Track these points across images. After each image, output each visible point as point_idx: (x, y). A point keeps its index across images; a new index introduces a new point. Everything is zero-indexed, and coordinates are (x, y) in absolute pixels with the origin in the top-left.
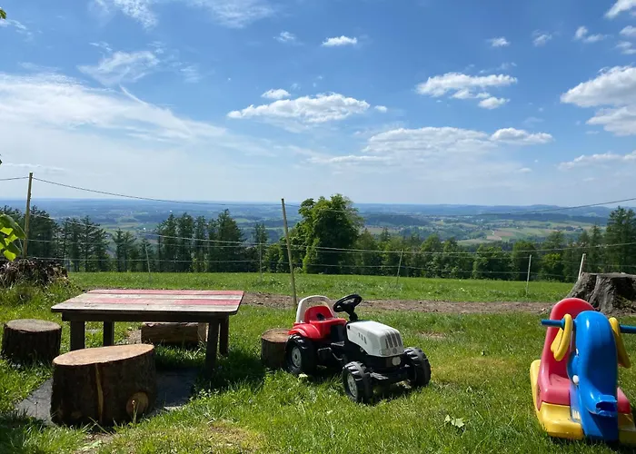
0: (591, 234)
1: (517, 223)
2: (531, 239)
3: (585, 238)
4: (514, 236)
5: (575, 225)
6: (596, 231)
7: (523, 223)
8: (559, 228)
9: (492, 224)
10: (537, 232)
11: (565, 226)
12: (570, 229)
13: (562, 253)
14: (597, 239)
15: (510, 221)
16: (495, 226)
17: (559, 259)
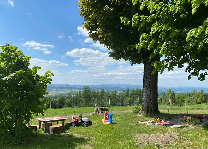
0: (79, 93)
1: (58, 90)
2: (61, 94)
3: (77, 94)
4: (56, 94)
5: (74, 90)
6: (80, 92)
7: (59, 90)
8: (69, 91)
9: (49, 90)
10: (63, 92)
11: (71, 90)
12: (72, 91)
13: (71, 99)
14: (80, 94)
15: (55, 89)
16: (50, 91)
17: (70, 101)
